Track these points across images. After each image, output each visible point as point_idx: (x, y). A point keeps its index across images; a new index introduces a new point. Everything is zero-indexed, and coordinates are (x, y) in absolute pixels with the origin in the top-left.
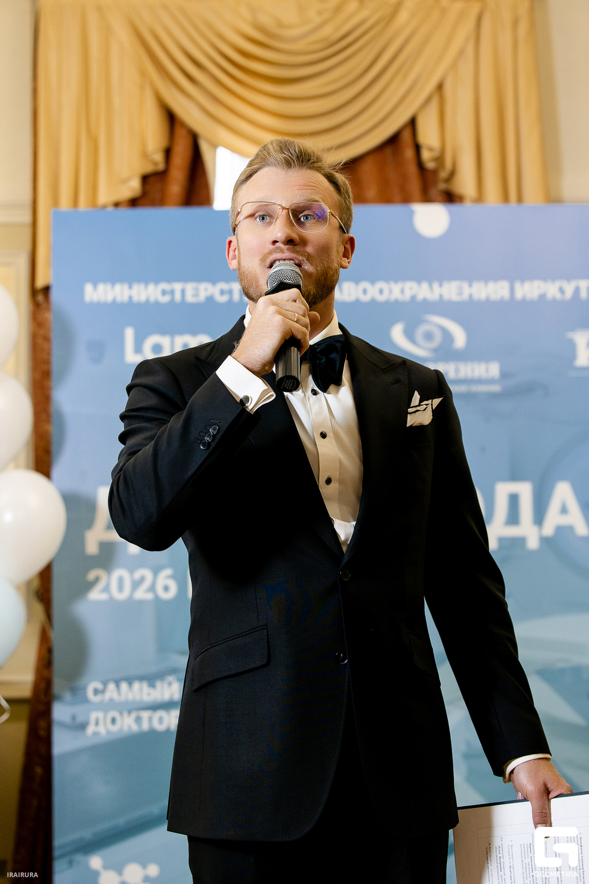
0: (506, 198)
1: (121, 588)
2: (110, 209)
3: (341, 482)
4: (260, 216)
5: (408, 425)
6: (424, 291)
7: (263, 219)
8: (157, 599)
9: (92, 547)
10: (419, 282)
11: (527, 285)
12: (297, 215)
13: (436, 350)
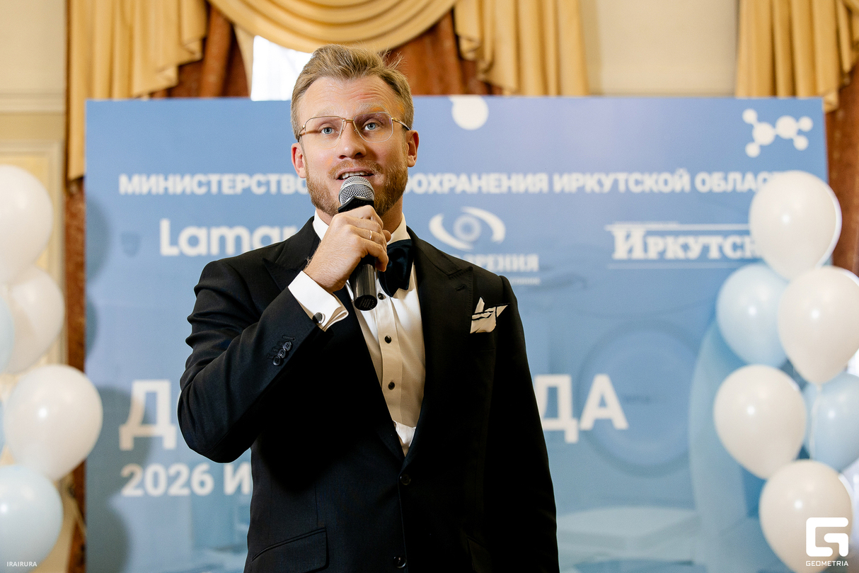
0: (545, 91)
1: (156, 484)
2: (145, 99)
3: (404, 387)
4: (325, 129)
5: (471, 332)
6: (462, 184)
7: (328, 131)
8: (193, 494)
9: (126, 443)
10: (458, 174)
11: (566, 178)
12: (361, 125)
13: (475, 243)
